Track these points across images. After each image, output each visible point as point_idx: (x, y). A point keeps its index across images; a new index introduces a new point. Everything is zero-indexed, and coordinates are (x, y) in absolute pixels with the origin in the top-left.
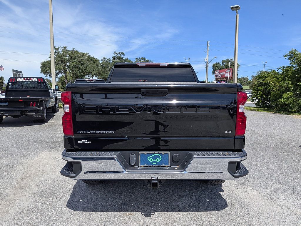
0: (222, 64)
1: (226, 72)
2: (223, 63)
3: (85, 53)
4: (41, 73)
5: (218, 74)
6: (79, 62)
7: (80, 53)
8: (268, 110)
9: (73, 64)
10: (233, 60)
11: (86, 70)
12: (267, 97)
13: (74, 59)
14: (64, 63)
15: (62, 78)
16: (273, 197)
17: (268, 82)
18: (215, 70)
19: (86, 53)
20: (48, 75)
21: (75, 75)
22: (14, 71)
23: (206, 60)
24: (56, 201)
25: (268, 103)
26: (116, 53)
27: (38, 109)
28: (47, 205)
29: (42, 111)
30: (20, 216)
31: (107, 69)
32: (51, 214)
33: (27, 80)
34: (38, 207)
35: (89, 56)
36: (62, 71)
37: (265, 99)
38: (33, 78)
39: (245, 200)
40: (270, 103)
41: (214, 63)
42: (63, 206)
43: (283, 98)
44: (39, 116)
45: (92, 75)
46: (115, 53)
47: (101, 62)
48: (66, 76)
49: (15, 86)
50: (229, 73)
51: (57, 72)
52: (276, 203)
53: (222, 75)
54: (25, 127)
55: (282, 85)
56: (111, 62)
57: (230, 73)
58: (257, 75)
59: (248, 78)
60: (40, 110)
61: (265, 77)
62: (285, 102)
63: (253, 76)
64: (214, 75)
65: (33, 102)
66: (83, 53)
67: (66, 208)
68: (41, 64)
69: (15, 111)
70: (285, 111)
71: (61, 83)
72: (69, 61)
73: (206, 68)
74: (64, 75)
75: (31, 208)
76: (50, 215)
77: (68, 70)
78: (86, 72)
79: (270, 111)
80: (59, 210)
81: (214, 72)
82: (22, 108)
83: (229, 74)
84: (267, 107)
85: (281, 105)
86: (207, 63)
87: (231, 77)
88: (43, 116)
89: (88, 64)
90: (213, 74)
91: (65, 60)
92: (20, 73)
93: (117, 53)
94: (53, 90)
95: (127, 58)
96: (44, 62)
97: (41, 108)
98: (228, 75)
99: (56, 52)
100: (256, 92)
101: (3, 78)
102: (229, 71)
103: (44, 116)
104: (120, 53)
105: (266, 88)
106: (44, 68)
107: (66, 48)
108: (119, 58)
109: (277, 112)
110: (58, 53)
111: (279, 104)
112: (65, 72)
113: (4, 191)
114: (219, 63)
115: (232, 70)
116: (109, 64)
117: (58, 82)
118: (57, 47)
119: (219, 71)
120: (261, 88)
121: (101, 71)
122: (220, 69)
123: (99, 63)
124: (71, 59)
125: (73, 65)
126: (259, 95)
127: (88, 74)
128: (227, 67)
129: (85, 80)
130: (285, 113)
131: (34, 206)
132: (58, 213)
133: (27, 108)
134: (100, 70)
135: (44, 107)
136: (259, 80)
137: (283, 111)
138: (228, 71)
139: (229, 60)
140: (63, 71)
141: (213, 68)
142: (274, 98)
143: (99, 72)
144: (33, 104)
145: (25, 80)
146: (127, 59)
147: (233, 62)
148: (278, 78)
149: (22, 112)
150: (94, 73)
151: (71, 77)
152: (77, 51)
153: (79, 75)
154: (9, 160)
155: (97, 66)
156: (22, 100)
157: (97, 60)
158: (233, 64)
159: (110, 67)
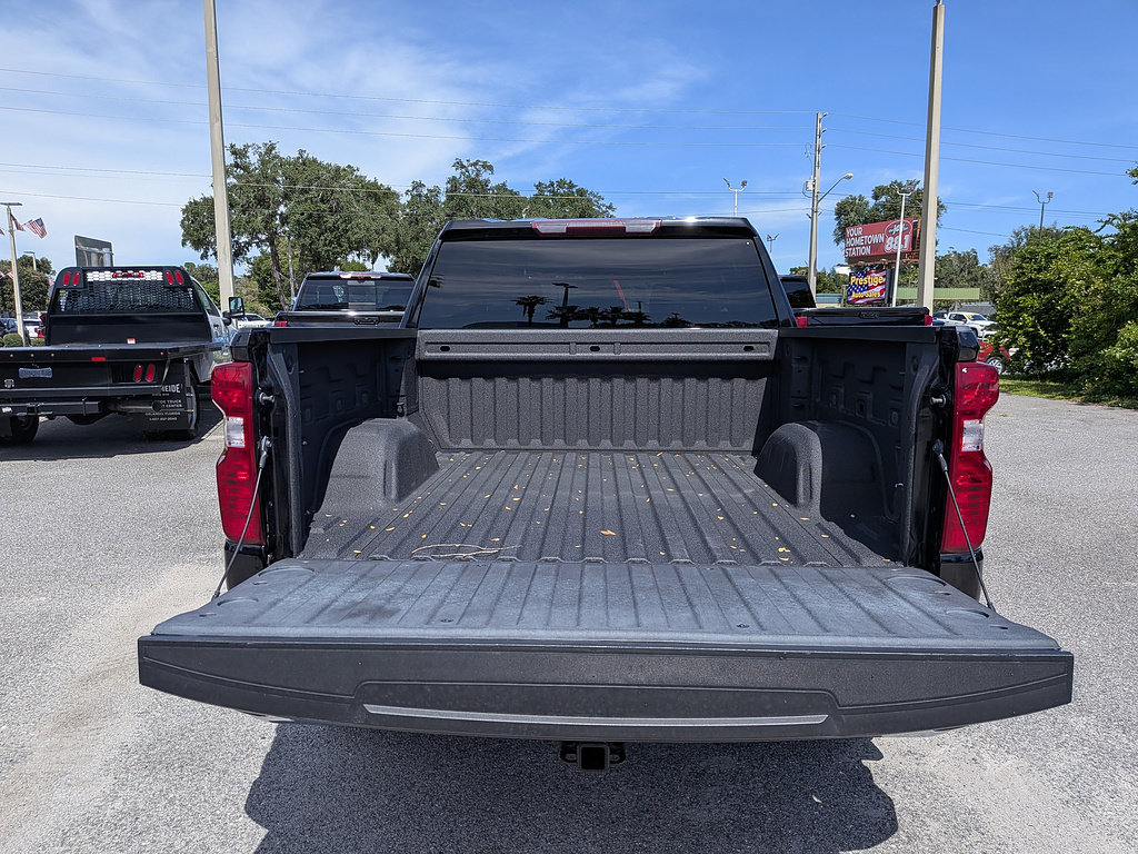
0: (872, 202)
1: (890, 235)
2: (876, 197)
3: (343, 165)
4: (184, 244)
5: (857, 242)
6: (322, 201)
7: (327, 168)
8: (1057, 389)
9: (300, 208)
10: (921, 186)
11: (347, 231)
12: (1056, 336)
13: (304, 192)
14: (268, 208)
15: (261, 261)
16: (1090, 791)
17: (1060, 278)
18: (848, 225)
19: (349, 166)
20: (211, 252)
21: (310, 251)
22: (79, 239)
23: (811, 188)
24: (205, 785)
25: (1058, 363)
26: (463, 166)
27: (165, 388)
28: (171, 802)
29: (181, 396)
30: (63, 849)
31: (429, 227)
32: (183, 843)
33: (123, 276)
34: (136, 810)
35: (361, 180)
36: (260, 236)
37: (1046, 344)
38: (148, 269)
39: (970, 802)
40: (1064, 359)
41: (844, 198)
42: (229, 809)
43: (1118, 344)
44: (167, 416)
45: (373, 253)
46: (458, 164)
47: (404, 200)
48: (275, 254)
49: (82, 301)
50: (903, 237)
51: (244, 239)
52: (1105, 821)
53: (874, 246)
54: (118, 458)
55: (1117, 289)
56: (443, 198)
57: (907, 237)
58: (1012, 243)
59: (976, 257)
60: (173, 396)
61: (1049, 257)
62: (1127, 360)
63: (996, 250)
64: (842, 244)
65: (145, 365)
66: (338, 169)
67: (244, 819)
68: (184, 211)
69: (79, 399)
70: (1127, 395)
71: (258, 281)
72: (286, 197)
73: (812, 218)
74: (269, 250)
75: (109, 812)
76: (178, 848)
77: (285, 232)
78: (348, 238)
79: (1067, 396)
80: (215, 829)
81: (841, 235)
82: (105, 388)
83: (903, 243)
84: (1054, 376)
85: (1111, 369)
86: (816, 198)
87: (910, 254)
88: (184, 416)
89: (358, 208)
90: (838, 241)
91: (271, 197)
92: (105, 250)
93: (465, 164)
94: (224, 314)
95: (504, 184)
96: (196, 203)
97: (175, 388)
98: (897, 244)
99: (237, 165)
100: (1010, 318)
101: (48, 263)
102: (901, 227)
103: (190, 416)
104: (475, 164)
105: (1049, 301)
106: (196, 225)
107: (271, 148)
108: (473, 184)
109: (1093, 398)
110: (245, 168)
111: (1104, 365)
112: (271, 241)
113: (12, 735)
114: (861, 198)
115: (915, 225)
116: (436, 206)
117: (249, 277)
118: (239, 146)
119: (860, 230)
120: (1032, 301)
121: (407, 234)
122: (865, 222)
123: (399, 205)
124: (293, 191)
125: (303, 214)
126: (1021, 328)
127: (358, 246)
128: (893, 213)
129: (342, 276)
130: (1127, 402)
131: (118, 804)
132: (209, 841)
133: (123, 388)
134: (401, 231)
135: (188, 383)
136: (1023, 268)
137: (1121, 394)
138: (896, 229)
139: (900, 185)
140: (264, 237)
141: (837, 219)
142: (1084, 342)
143: (397, 241)
144: (144, 374)
145: (116, 277)
146: (502, 188)
147: (919, 192)
148: (1100, 262)
149: (106, 402)
150: (377, 245)
151: (294, 257)
152: (315, 161)
153: (322, 250)
154: (43, 599)
155: (390, 215)
156: (104, 359)
157: (389, 194)
158: (918, 200)
159: (438, 221)
